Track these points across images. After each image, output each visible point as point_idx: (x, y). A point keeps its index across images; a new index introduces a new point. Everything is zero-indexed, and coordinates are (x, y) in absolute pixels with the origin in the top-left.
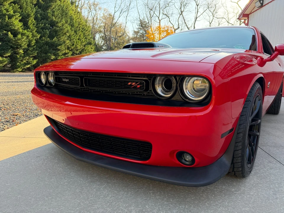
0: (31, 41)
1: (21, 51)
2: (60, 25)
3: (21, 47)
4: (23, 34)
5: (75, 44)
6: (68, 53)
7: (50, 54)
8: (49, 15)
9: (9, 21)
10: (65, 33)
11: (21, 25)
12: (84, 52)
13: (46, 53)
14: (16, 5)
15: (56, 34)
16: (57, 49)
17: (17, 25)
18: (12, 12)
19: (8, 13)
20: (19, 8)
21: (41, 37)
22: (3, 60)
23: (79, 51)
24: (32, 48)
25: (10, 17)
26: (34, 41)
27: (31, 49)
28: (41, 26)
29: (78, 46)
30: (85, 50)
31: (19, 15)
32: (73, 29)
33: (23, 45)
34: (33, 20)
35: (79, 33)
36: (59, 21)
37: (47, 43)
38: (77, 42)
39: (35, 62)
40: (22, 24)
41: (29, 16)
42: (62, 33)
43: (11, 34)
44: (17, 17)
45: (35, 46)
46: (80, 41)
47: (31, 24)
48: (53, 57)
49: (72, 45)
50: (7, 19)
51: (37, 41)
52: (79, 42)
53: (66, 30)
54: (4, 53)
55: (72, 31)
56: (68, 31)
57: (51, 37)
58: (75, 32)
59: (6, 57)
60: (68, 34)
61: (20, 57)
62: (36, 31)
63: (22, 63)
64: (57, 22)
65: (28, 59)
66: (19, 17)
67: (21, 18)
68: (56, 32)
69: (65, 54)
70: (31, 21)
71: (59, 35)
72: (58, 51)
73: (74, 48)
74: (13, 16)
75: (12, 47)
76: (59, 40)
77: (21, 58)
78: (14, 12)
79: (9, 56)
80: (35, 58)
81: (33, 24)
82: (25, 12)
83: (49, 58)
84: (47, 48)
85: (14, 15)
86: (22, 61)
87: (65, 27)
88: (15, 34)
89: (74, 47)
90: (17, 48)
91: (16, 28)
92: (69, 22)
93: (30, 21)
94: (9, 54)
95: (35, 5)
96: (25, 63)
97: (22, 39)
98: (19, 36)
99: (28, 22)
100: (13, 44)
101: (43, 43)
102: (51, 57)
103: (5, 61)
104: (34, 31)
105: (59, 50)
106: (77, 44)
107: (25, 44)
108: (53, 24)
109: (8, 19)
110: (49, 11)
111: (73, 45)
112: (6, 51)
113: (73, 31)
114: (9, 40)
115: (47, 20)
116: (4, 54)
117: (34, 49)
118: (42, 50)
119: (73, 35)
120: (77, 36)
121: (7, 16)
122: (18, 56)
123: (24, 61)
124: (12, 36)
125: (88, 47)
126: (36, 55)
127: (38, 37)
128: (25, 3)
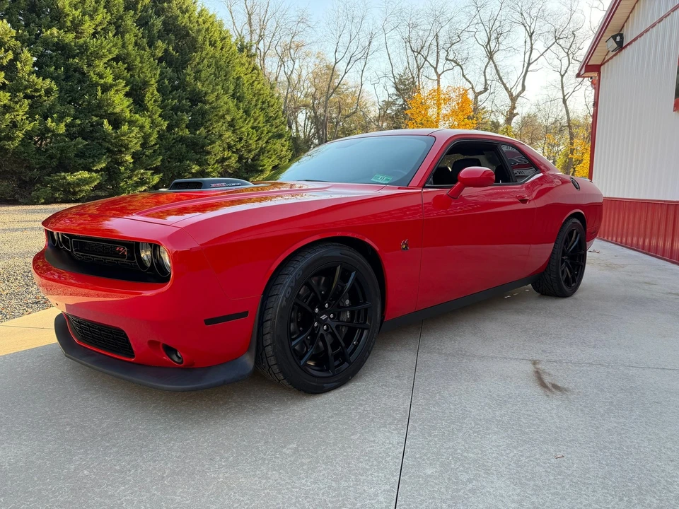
0: (150, 135)
1: (129, 158)
2: (211, 98)
3: (127, 149)
4: (131, 123)
5: (245, 138)
6: (230, 158)
7: (188, 162)
8: (188, 79)
9: (104, 96)
10: (223, 117)
11: (128, 103)
12: (266, 155)
13: (181, 161)
14: (120, 63)
15: (203, 119)
16: (204, 151)
17: (120, 102)
18: (110, 80)
19: (102, 81)
20: (125, 69)
21: (170, 128)
22: (91, 177)
23: (253, 153)
24: (151, 151)
25: (106, 89)
26: (155, 136)
27: (148, 152)
28: (172, 103)
29: (251, 142)
30: (268, 152)
31: (123, 84)
32: (241, 105)
33: (131, 145)
34: (156, 92)
35: (255, 113)
36: (209, 91)
37: (182, 140)
38: (248, 135)
39: (156, 179)
40: (131, 100)
41: (146, 84)
42: (216, 115)
43: (110, 123)
44: (120, 87)
45: (158, 146)
46: (257, 131)
47: (151, 100)
48: (195, 168)
49: (237, 142)
50: (99, 93)
51: (161, 137)
52: (253, 134)
53: (225, 107)
54: (93, 162)
55: (239, 109)
56: (228, 111)
57: (193, 126)
58: (247, 112)
59: (97, 171)
60: (228, 118)
61: (126, 169)
62: (160, 116)
63: (130, 182)
64: (206, 94)
65: (142, 174)
66: (125, 86)
67: (128, 89)
68: (203, 114)
69: (223, 160)
70: (152, 94)
71: (210, 120)
72: (206, 156)
73: (242, 147)
74: (111, 86)
75: (109, 150)
76: (209, 131)
77: (128, 172)
78: (115, 79)
79: (102, 169)
80: (156, 171)
81: (155, 101)
82: (139, 77)
83: (187, 170)
84: (184, 150)
85: (114, 85)
86: (130, 178)
87: (222, 104)
88: (116, 122)
89: (242, 145)
90: (121, 152)
91: (118, 110)
92: (231, 91)
93: (148, 95)
94: (104, 165)
95: (160, 60)
96: (136, 182)
97: (131, 133)
98: (125, 128)
99: (145, 96)
100: (111, 145)
101: (174, 139)
102: (192, 168)
103: (95, 180)
104: (157, 116)
105: (209, 153)
106: (250, 139)
107: (136, 143)
108: (196, 98)
109: (102, 93)
110: (189, 70)
111: (241, 139)
112: (97, 158)
113: (241, 111)
114: (105, 137)
115: (184, 90)
116: (94, 166)
117: (155, 151)
118: (172, 154)
119: (241, 118)
120: (249, 121)
121: (99, 88)
122: (122, 169)
123: (135, 179)
124: (110, 127)
125: (275, 144)
126: (159, 164)
127: (164, 128)
128: (138, 59)
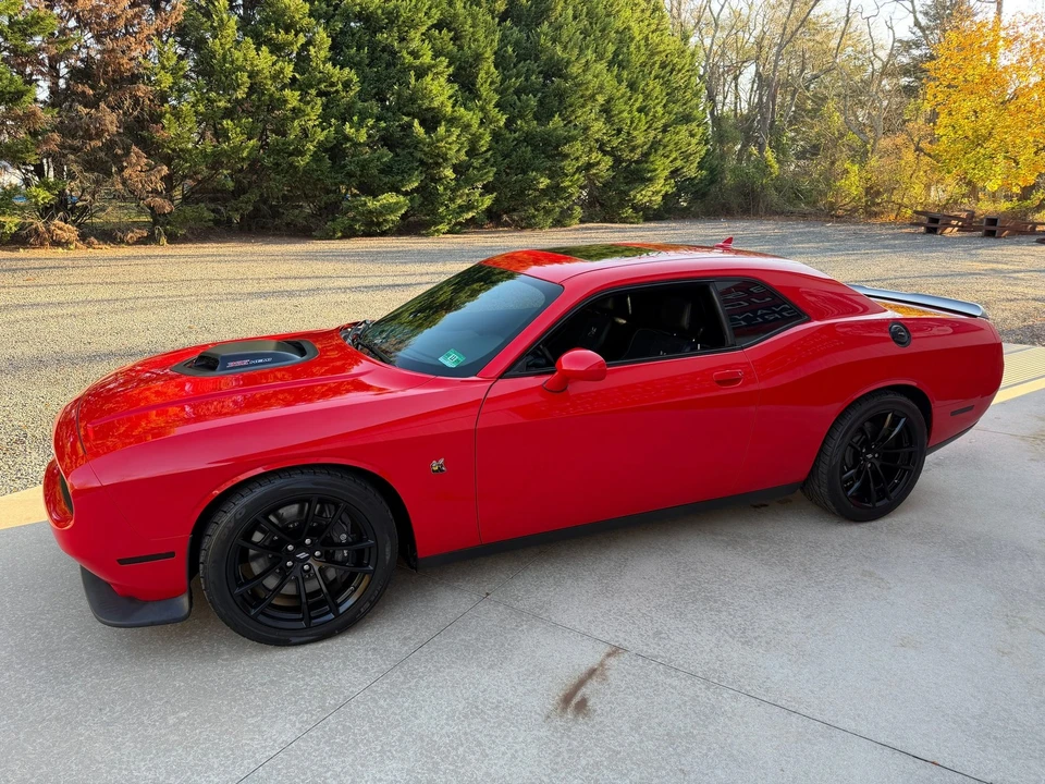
0: (480, 137)
1: (449, 173)
2: (575, 69)
3: (446, 160)
4: (452, 121)
5: (626, 128)
6: (598, 163)
7: (534, 173)
8: (542, 41)
9: (419, 85)
10: (593, 98)
11: (451, 92)
12: (660, 152)
13: (524, 172)
14: (445, 31)
15: (560, 103)
16: (560, 154)
17: (439, 91)
18: (427, 59)
19: (418, 62)
20: (451, 39)
21: (509, 123)
22: (397, 203)
23: (639, 151)
24: (480, 161)
25: (421, 73)
26: (488, 138)
27: (477, 163)
28: (515, 83)
29: (635, 133)
30: (665, 147)
31: (445, 64)
32: (625, 74)
33: (451, 153)
34: (492, 69)
35: (647, 85)
36: (573, 59)
37: (528, 139)
38: (632, 122)
39: (488, 201)
40: (456, 87)
41: (478, 57)
42: (582, 96)
43: (421, 123)
44: (441, 69)
45: (490, 152)
46: (646, 115)
47: (485, 82)
48: (544, 182)
49: (613, 136)
50: (413, 81)
51: (496, 136)
52: (640, 121)
53: (595, 83)
54: (401, 181)
55: (620, 82)
56: (601, 87)
57: (543, 115)
58: (632, 86)
59: (406, 194)
60: (601, 99)
61: (445, 189)
62: (496, 106)
63: (452, 206)
64: (568, 63)
65: (468, 195)
66: (448, 67)
67: (451, 70)
68: (561, 95)
69: (589, 166)
70: (487, 73)
71: (571, 106)
72: (562, 161)
73: (621, 143)
74: (430, 67)
75: (422, 163)
76: (570, 122)
77: (449, 192)
78: (435, 57)
79: (413, 191)
80: (487, 189)
81: (492, 83)
82: (470, 48)
83: (532, 185)
84: (529, 155)
85: (433, 66)
86: (452, 200)
87: (590, 77)
88: (431, 120)
89: (620, 140)
90: (438, 165)
91: (436, 104)
92: (609, 55)
93: (482, 74)
94: (416, 184)
95: (503, 17)
96: (460, 207)
97: (449, 136)
98: (442, 129)
99: (477, 77)
100: (425, 155)
101: (515, 139)
102: (539, 183)
103: (401, 208)
104: (492, 105)
105: (566, 156)
106: (635, 129)
107: (458, 151)
108: (554, 70)
109: (417, 80)
110: (545, 26)
111: (619, 131)
112: (406, 173)
113: (625, 84)
114: (417, 143)
115: (537, 58)
116: (403, 186)
117: (487, 160)
118: (511, 163)
119: (623, 96)
120: (636, 100)
121: (412, 73)
122: (441, 188)
123: (459, 201)
124: (422, 130)
125: (678, 133)
126: (491, 179)
127: (502, 124)
128: (469, 21)
